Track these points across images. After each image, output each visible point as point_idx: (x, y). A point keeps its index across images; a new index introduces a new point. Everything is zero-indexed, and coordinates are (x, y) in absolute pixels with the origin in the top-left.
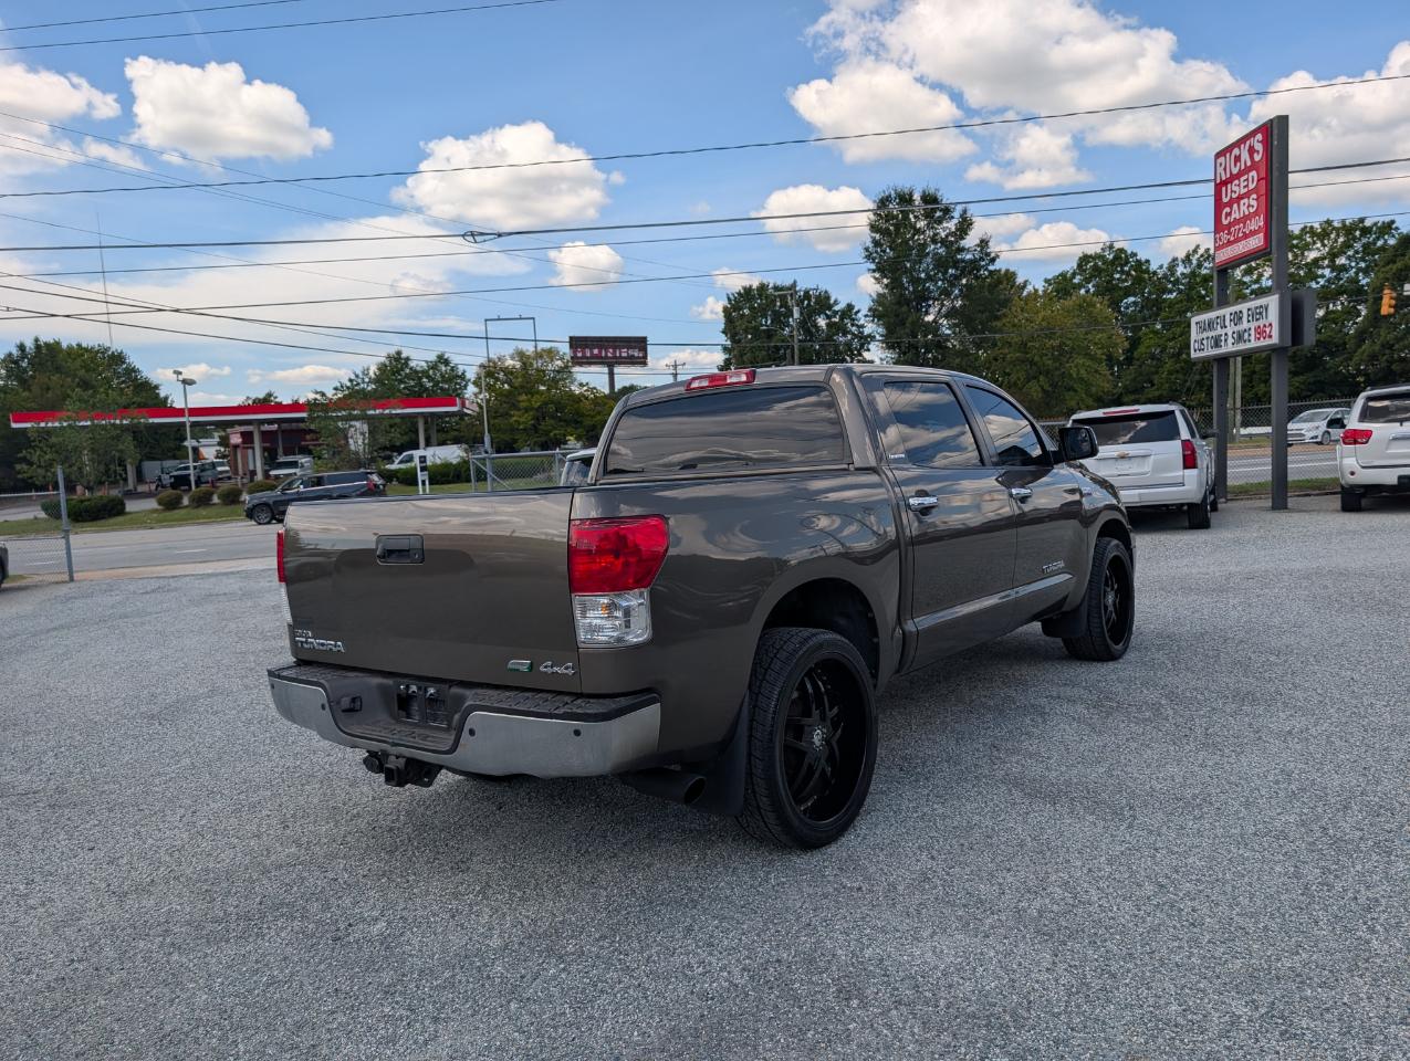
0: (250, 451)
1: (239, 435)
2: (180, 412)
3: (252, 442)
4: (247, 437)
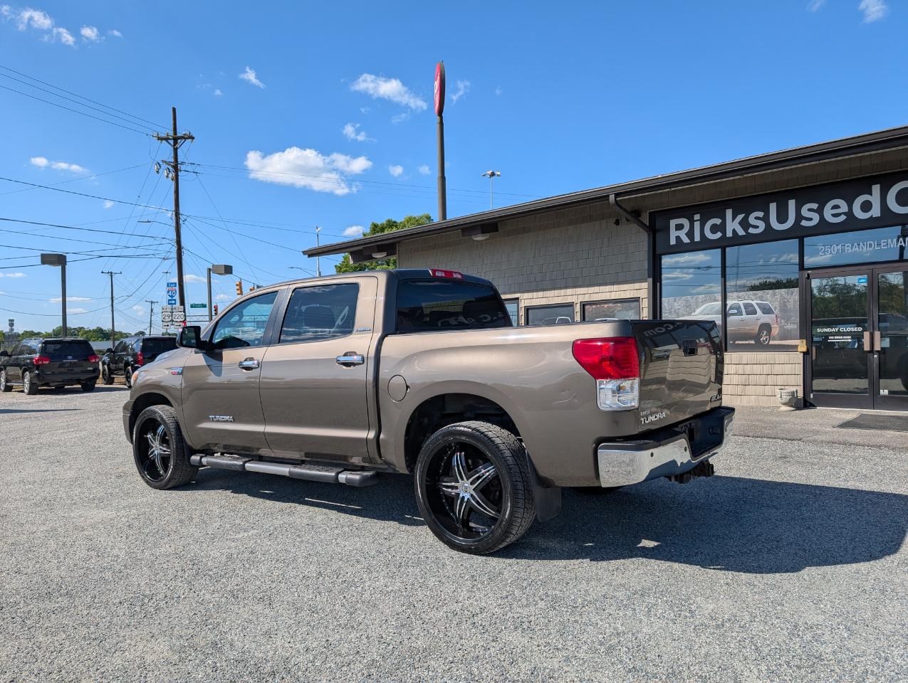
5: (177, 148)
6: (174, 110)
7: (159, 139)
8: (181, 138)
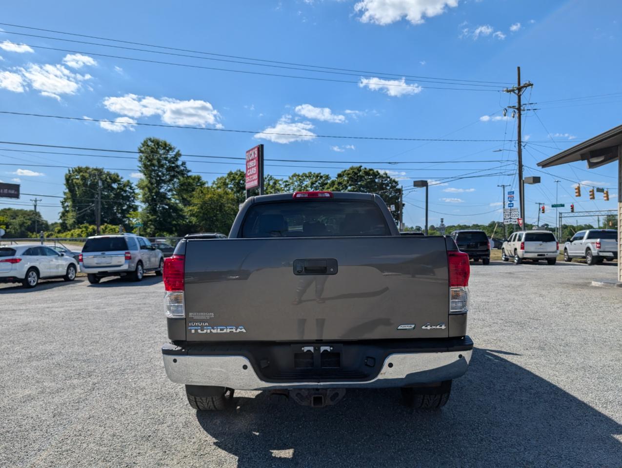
5: (520, 95)
6: (519, 68)
7: (508, 91)
8: (523, 87)
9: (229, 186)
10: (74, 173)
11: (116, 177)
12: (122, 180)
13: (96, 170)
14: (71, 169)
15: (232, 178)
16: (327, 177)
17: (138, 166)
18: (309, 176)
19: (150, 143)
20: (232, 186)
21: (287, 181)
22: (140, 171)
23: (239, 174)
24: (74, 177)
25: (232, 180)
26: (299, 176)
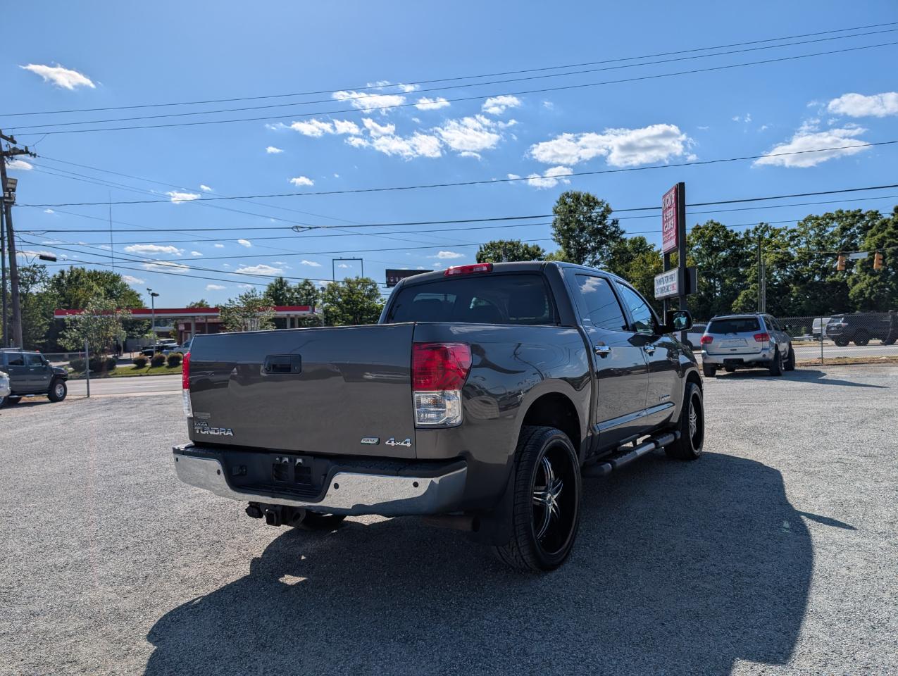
0: (189, 334)
1: (183, 325)
2: (149, 311)
3: (190, 329)
4: (188, 326)
9: (695, 248)
10: (486, 250)
11: (535, 251)
12: (544, 254)
13: (511, 243)
14: (483, 247)
15: (699, 234)
16: (875, 215)
17: (552, 234)
18: (840, 216)
19: (569, 200)
20: (700, 247)
21: (794, 231)
22: (554, 240)
23: (710, 228)
24: (486, 256)
25: (700, 238)
26: (817, 218)
